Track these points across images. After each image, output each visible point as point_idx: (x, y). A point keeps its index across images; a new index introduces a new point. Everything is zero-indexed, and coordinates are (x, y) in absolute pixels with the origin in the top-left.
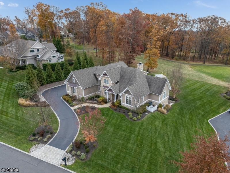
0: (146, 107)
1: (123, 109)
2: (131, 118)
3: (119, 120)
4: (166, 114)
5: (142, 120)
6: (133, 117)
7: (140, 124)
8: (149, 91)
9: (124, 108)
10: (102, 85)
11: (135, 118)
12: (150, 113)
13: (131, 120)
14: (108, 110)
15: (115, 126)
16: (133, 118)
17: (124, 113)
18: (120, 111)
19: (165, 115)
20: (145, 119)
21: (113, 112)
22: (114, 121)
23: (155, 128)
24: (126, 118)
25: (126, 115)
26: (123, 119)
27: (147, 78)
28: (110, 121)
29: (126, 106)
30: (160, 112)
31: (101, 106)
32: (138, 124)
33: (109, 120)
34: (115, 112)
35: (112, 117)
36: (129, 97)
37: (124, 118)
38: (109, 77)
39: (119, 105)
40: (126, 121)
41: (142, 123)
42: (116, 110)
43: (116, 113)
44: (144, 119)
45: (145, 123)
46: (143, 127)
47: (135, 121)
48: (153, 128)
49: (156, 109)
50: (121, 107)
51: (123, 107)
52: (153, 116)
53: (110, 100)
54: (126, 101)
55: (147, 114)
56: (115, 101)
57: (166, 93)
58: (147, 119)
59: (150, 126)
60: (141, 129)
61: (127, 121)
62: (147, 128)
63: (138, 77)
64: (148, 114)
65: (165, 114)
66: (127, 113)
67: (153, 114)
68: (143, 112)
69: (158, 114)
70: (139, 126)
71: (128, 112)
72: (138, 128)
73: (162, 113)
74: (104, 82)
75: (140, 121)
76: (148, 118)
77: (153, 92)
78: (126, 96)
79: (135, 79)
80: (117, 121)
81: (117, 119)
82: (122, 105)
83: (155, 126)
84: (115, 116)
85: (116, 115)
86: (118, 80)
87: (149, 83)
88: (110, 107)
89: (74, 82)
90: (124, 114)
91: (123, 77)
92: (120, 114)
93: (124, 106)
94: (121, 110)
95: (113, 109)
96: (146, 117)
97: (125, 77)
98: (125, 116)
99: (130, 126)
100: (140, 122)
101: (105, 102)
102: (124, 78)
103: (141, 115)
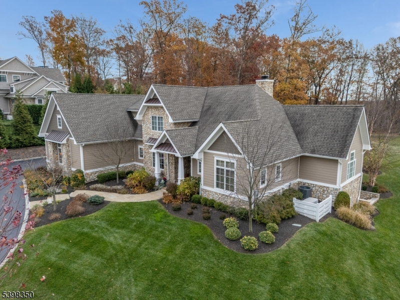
0: (292, 201)
1: (205, 208)
2: (235, 241)
3: (179, 249)
4: (371, 230)
5: (283, 247)
6: (241, 237)
7: (275, 267)
8: (299, 149)
9: (211, 204)
10: (145, 138)
11: (250, 241)
12: (311, 224)
13: (234, 248)
14: (148, 210)
15: (156, 274)
16: (243, 241)
17: (206, 222)
18: (191, 214)
19: (369, 234)
20: (293, 245)
21: (166, 216)
22: (157, 252)
23: (354, 291)
24: (211, 237)
25: (212, 227)
26: (198, 244)
27: (287, 114)
28: (142, 249)
29: (216, 198)
30: (347, 221)
31: (129, 198)
32: (265, 267)
33: (140, 244)
34: (172, 215)
35: (154, 232)
36: (226, 160)
37: (205, 240)
38: (162, 104)
39: (191, 195)
40: (210, 249)
41: (283, 263)
42: (177, 210)
43: (174, 219)
44: (288, 245)
45: (298, 264)
46: (292, 285)
47: (250, 251)
48: (339, 288)
49: (330, 211)
50: (199, 202)
51: (206, 200)
52: (324, 234)
53: (165, 179)
54: (218, 179)
55: (298, 228)
56: (179, 183)
57: (355, 160)
58: (305, 245)
59: (322, 280)
60: (279, 291)
61: (216, 252)
62: (312, 290)
63: (258, 104)
64: (305, 228)
65: (366, 229)
66: (219, 220)
67: (324, 228)
68: (283, 220)
69: (342, 229)
70: (269, 278)
71: (223, 218)
72: (268, 287)
73: (354, 225)
74: (151, 127)
75: (271, 255)
76: (304, 241)
77: (313, 152)
78: (216, 158)
79: (249, 110)
80: (171, 250)
81: (173, 243)
82: (204, 195)
83: (349, 277)
84: (169, 231)
85: (174, 229)
86: (196, 118)
87: (294, 126)
88: (160, 201)
89: (61, 128)
90: (205, 224)
91: (211, 111)
92: (189, 225)
93: (211, 198)
94: (195, 211)
95: (167, 208)
96: (297, 236)
97: (218, 110)
98: (209, 230)
99: (226, 275)
100: (274, 256)
101: (149, 185)
102: (212, 113)
103: (276, 227)
